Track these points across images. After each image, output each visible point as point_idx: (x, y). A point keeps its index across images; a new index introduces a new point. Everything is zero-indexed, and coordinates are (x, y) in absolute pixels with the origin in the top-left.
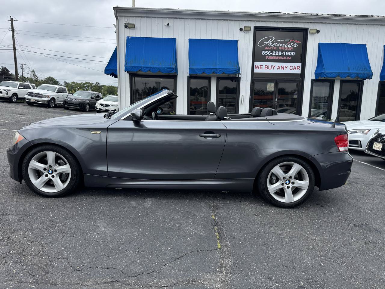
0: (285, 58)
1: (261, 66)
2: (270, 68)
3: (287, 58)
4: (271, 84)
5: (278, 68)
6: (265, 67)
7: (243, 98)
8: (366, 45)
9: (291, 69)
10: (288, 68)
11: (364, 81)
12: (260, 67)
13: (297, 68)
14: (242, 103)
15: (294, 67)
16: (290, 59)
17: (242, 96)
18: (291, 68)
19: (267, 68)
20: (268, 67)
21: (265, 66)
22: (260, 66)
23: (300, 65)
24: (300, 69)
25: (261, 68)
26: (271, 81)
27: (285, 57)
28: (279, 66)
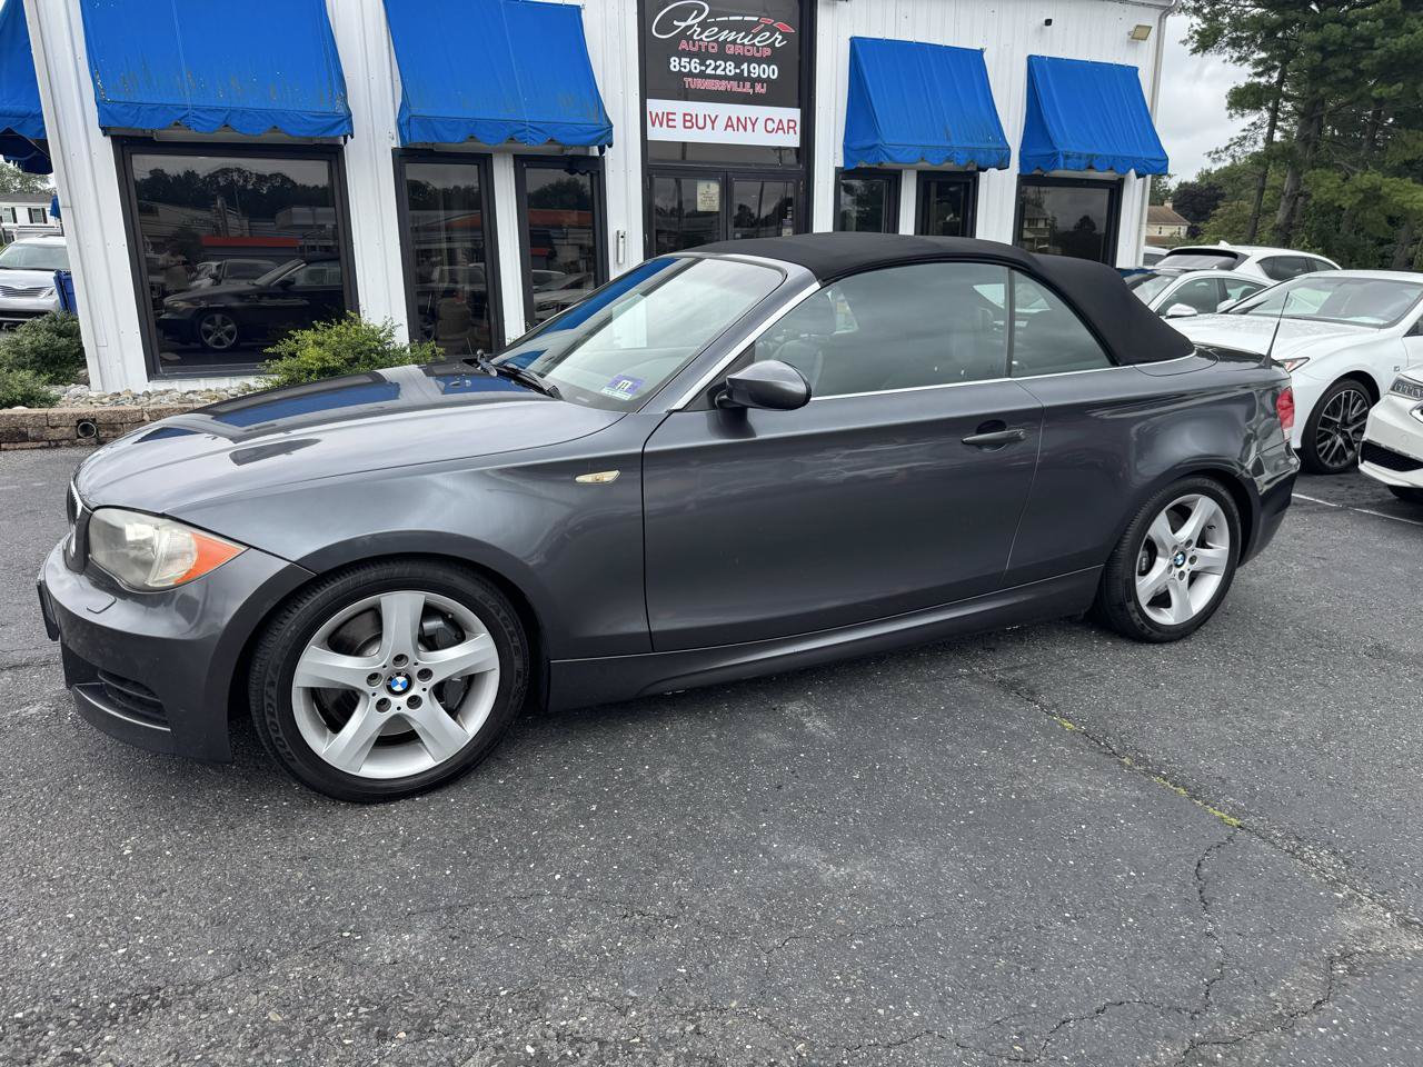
0: (747, 89)
1: (671, 117)
2: (701, 124)
3: (753, 87)
4: (708, 187)
5: (727, 126)
6: (685, 121)
7: (621, 239)
8: (982, 51)
9: (769, 129)
10: (760, 125)
11: (981, 173)
12: (668, 120)
13: (789, 128)
14: (621, 260)
15: (777, 122)
16: (764, 91)
17: (618, 232)
18: (770, 126)
19: (689, 121)
20: (694, 121)
21: (685, 115)
22: (668, 114)
23: (795, 114)
24: (798, 128)
25: (671, 123)
26: (707, 174)
27: (748, 84)
28: (730, 118)
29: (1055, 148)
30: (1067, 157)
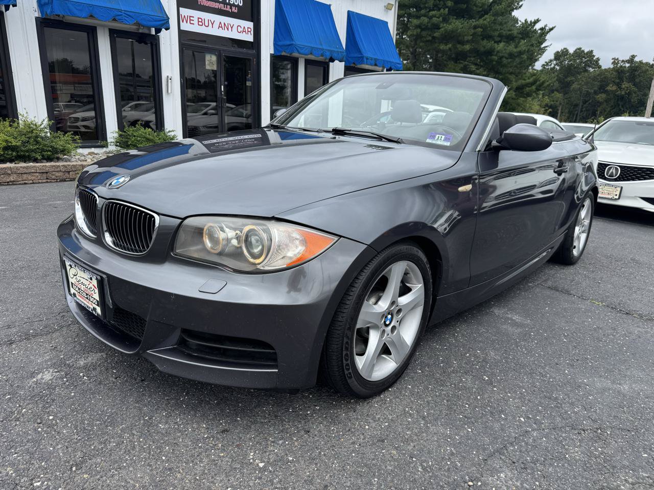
0: (228, 9)
1: (191, 18)
2: (207, 24)
3: (231, 8)
4: (211, 57)
5: (219, 27)
6: (199, 22)
7: (169, 81)
8: (330, 5)
9: (239, 31)
10: (235, 28)
11: (330, 63)
12: (190, 20)
13: (248, 31)
14: (169, 92)
15: (243, 27)
16: (236, 11)
17: (168, 77)
18: (240, 29)
19: (201, 22)
20: (203, 22)
21: (198, 18)
22: (190, 17)
23: (250, 25)
24: (252, 32)
25: (191, 22)
26: (211, 51)
27: (229, 7)
28: (220, 23)
29: (362, 54)
30: (367, 59)
